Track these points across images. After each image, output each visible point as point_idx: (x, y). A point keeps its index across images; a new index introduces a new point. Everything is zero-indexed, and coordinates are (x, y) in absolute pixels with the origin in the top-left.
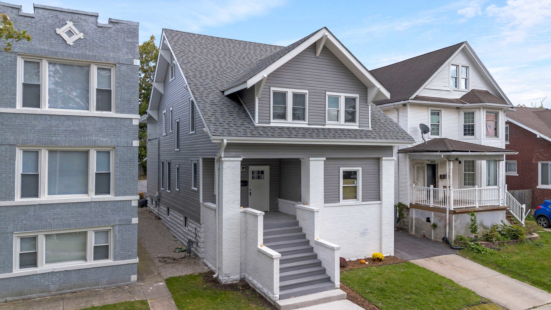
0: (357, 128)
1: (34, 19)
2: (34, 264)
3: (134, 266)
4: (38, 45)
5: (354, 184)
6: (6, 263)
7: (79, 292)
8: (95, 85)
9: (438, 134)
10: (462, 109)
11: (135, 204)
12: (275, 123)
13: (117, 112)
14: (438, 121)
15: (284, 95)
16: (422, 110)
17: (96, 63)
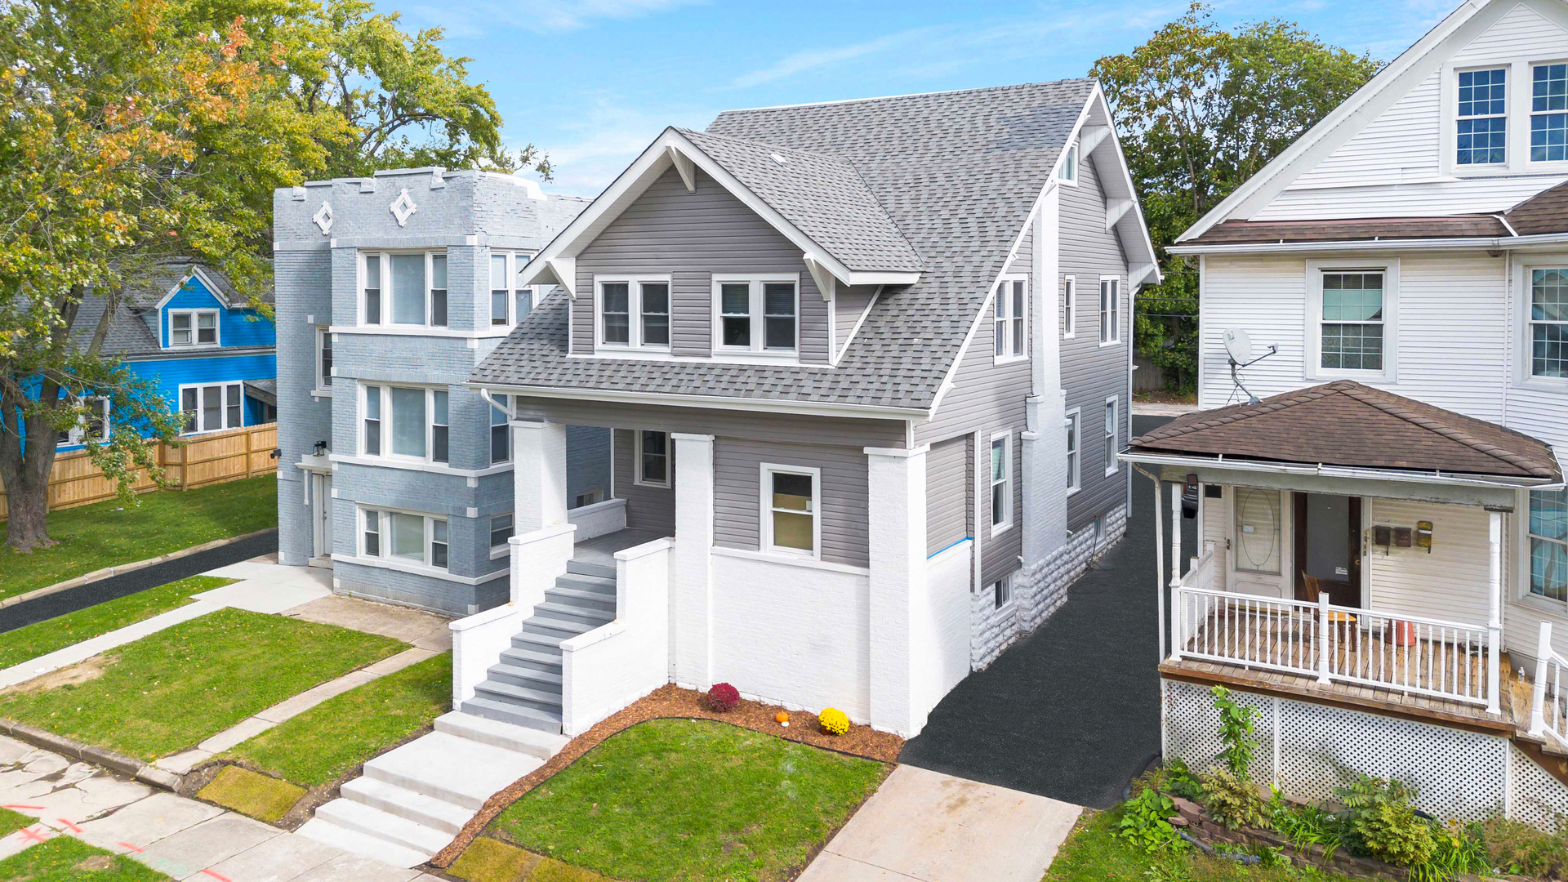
0: (794, 363)
1: (373, 194)
2: (377, 553)
3: (472, 589)
4: (374, 233)
5: (804, 508)
6: (352, 542)
8: (430, 286)
9: (1375, 362)
10: (1520, 257)
11: (472, 484)
12: (605, 351)
13: (452, 327)
14: (1377, 310)
15: (624, 287)
16: (1275, 271)
17: (430, 249)
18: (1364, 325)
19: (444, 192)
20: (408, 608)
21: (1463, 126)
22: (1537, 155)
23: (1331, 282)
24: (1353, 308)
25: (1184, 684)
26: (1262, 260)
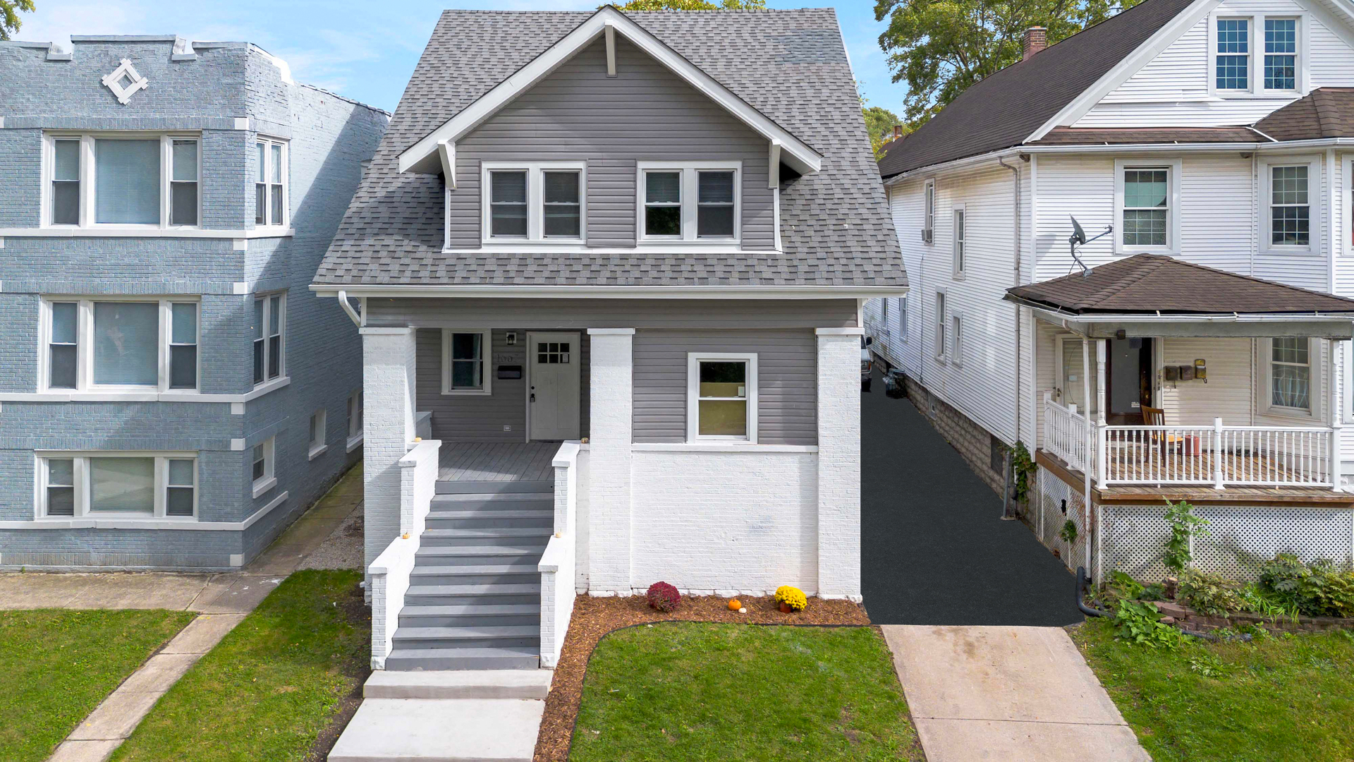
0: (735, 250)
1: (70, 64)
2: (69, 511)
3: (236, 536)
4: (73, 111)
5: (736, 395)
6: (24, 503)
7: (137, 572)
8: (168, 175)
9: (1161, 240)
10: (1264, 158)
11: (238, 410)
12: (494, 245)
13: (204, 227)
14: (1163, 199)
15: (521, 177)
16: (1087, 169)
17: (169, 133)
18: (1154, 211)
19: (194, 66)
20: (130, 572)
21: (1220, 60)
22: (1268, 85)
23: (1130, 177)
24: (1147, 195)
25: (1117, 507)
26: (1081, 159)
